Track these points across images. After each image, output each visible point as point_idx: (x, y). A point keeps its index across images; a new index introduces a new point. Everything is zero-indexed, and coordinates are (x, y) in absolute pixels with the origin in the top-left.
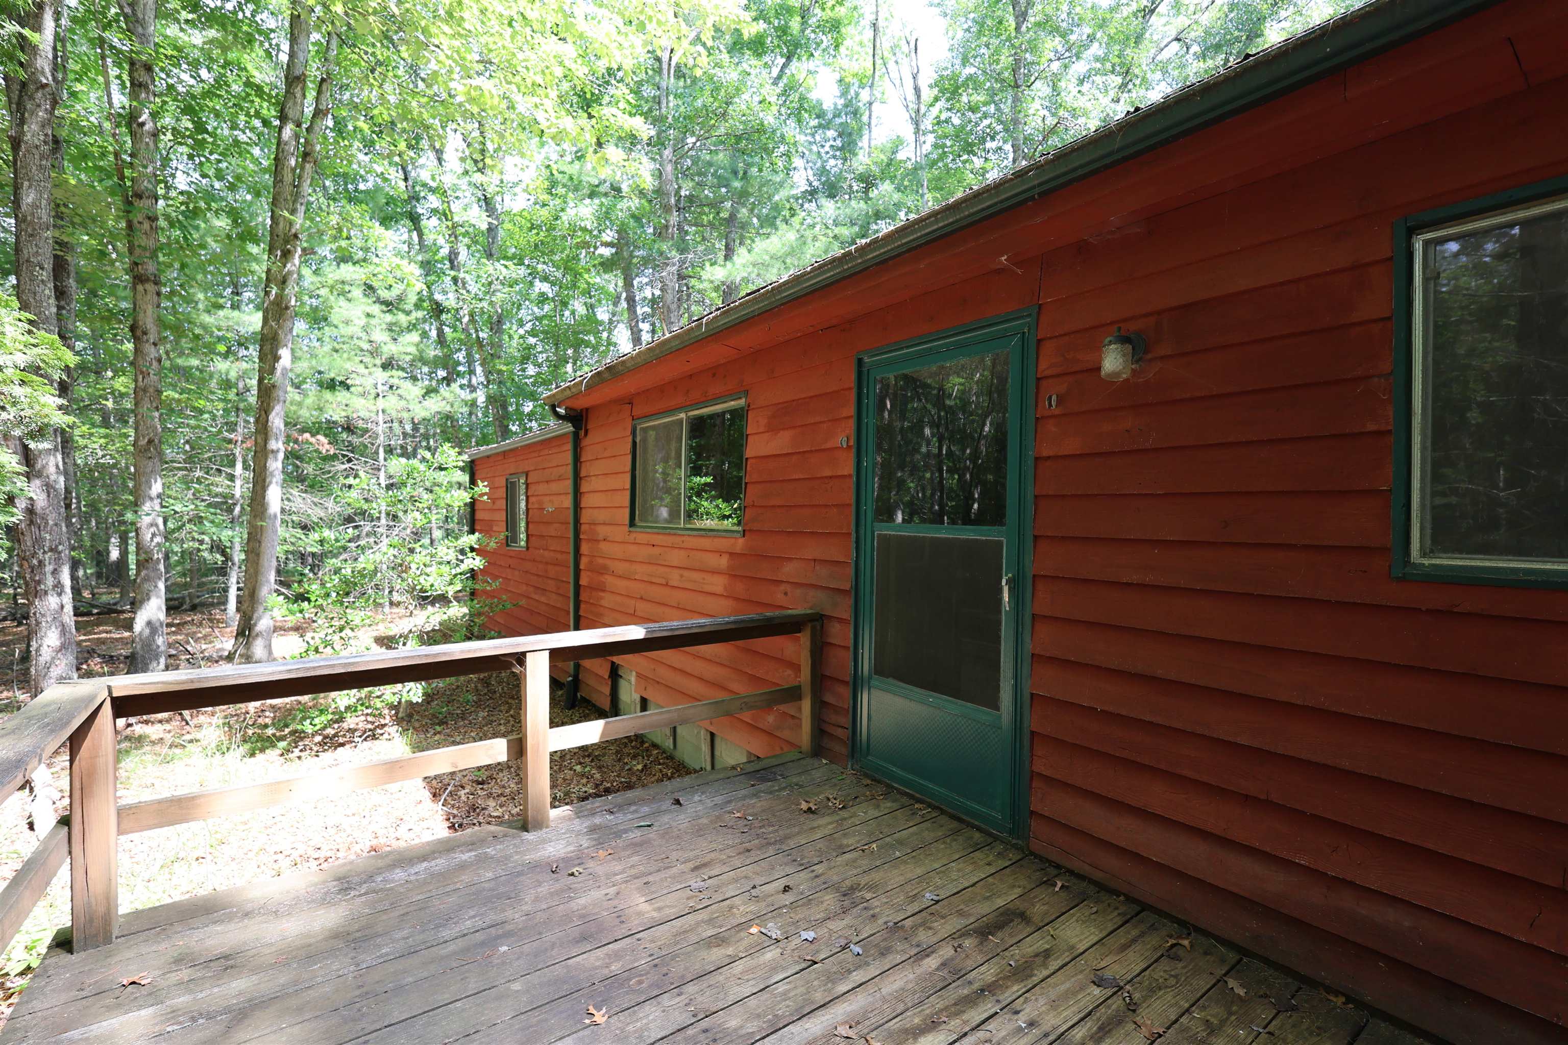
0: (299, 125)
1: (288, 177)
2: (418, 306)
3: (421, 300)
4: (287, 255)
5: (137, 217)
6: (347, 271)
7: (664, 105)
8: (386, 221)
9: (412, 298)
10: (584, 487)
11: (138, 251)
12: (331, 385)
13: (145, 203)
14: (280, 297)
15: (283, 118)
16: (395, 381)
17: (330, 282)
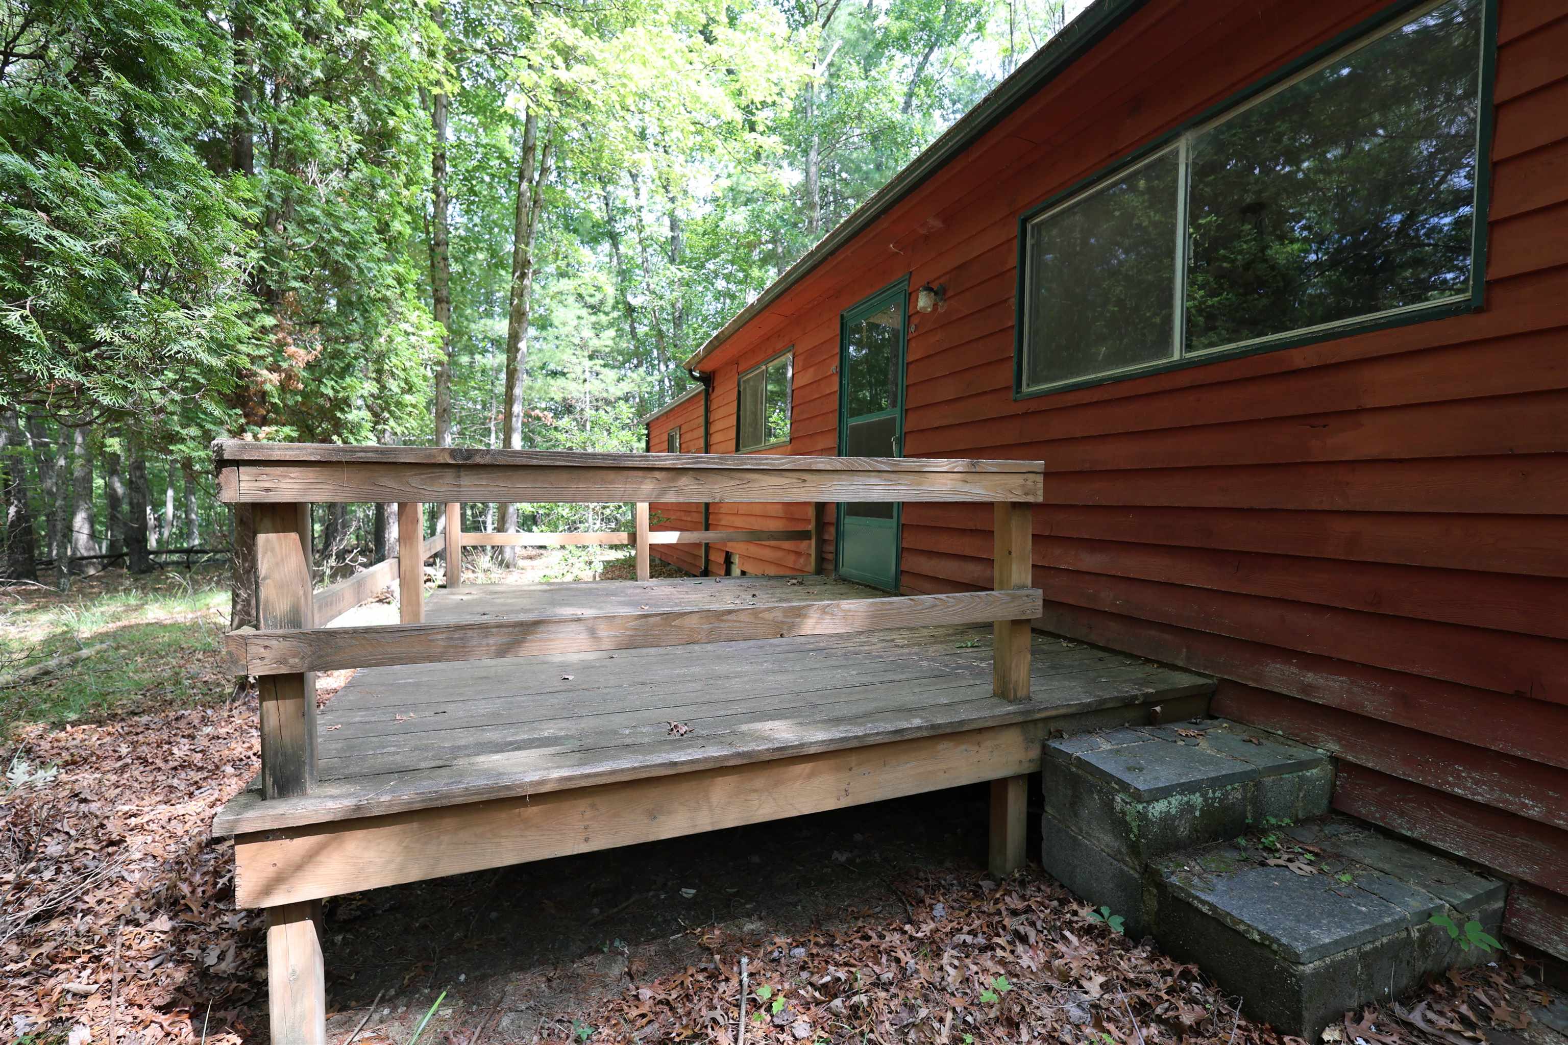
0: (531, 182)
1: (524, 219)
2: (614, 308)
3: (617, 303)
4: (523, 276)
5: (438, 258)
6: (565, 284)
7: (809, 114)
8: (593, 240)
9: (610, 302)
10: (713, 429)
11: (437, 282)
12: (554, 374)
13: (441, 249)
14: (519, 305)
15: (521, 177)
16: (598, 368)
17: (551, 293)
